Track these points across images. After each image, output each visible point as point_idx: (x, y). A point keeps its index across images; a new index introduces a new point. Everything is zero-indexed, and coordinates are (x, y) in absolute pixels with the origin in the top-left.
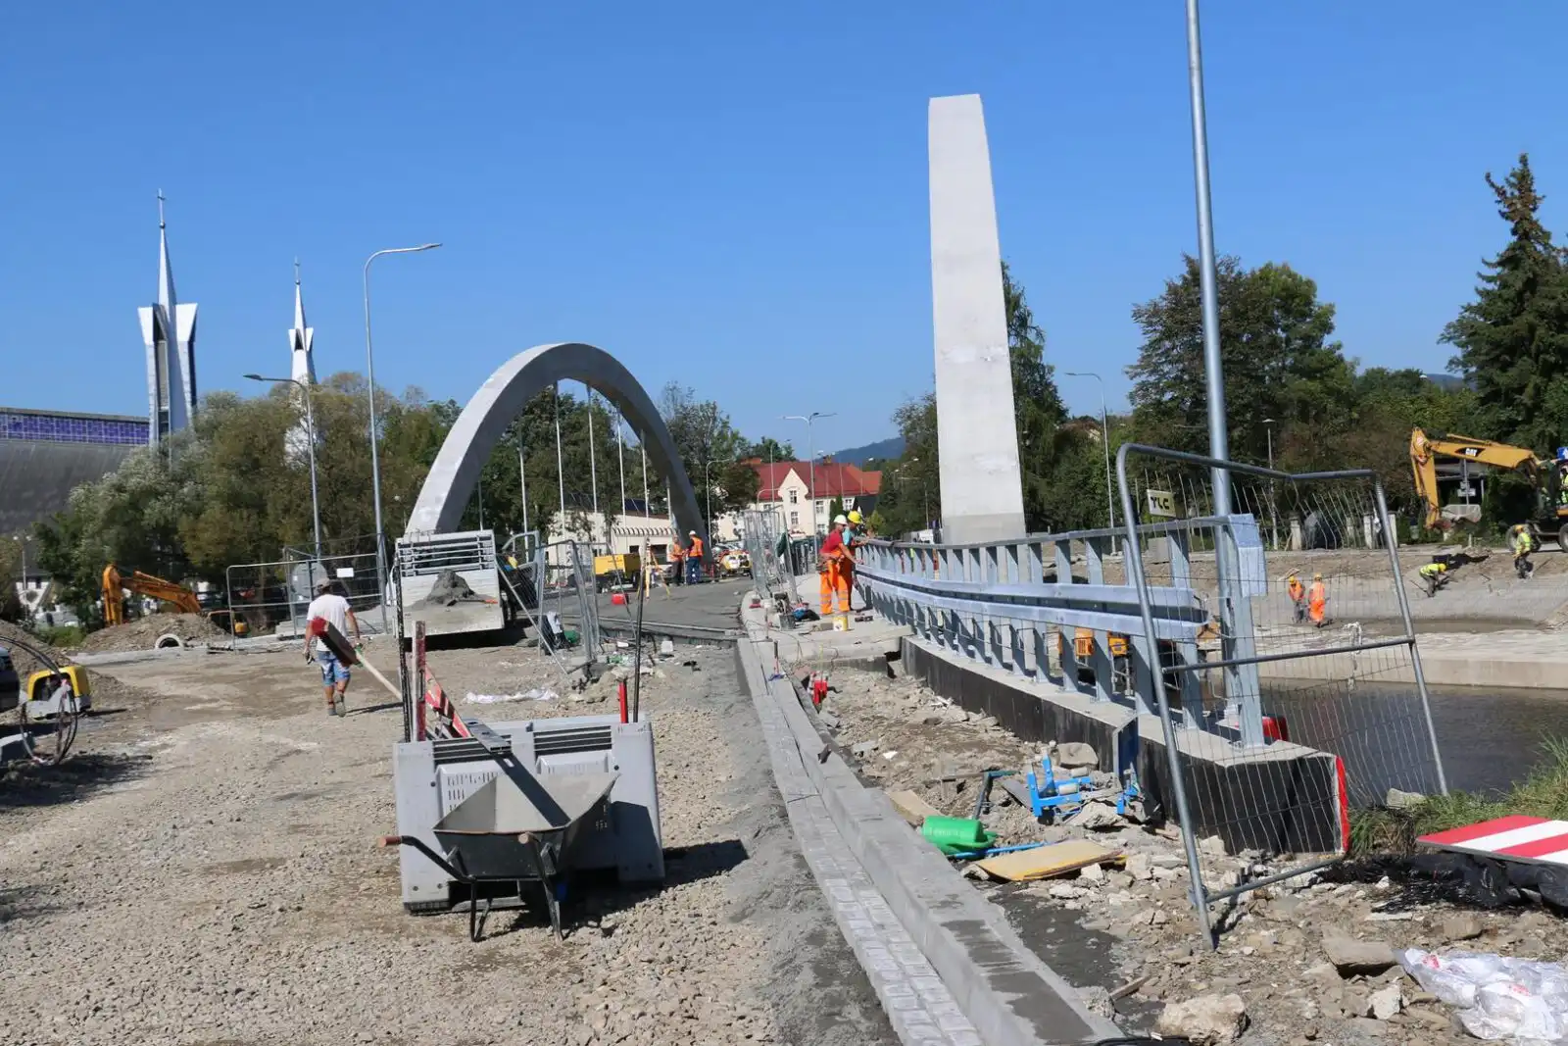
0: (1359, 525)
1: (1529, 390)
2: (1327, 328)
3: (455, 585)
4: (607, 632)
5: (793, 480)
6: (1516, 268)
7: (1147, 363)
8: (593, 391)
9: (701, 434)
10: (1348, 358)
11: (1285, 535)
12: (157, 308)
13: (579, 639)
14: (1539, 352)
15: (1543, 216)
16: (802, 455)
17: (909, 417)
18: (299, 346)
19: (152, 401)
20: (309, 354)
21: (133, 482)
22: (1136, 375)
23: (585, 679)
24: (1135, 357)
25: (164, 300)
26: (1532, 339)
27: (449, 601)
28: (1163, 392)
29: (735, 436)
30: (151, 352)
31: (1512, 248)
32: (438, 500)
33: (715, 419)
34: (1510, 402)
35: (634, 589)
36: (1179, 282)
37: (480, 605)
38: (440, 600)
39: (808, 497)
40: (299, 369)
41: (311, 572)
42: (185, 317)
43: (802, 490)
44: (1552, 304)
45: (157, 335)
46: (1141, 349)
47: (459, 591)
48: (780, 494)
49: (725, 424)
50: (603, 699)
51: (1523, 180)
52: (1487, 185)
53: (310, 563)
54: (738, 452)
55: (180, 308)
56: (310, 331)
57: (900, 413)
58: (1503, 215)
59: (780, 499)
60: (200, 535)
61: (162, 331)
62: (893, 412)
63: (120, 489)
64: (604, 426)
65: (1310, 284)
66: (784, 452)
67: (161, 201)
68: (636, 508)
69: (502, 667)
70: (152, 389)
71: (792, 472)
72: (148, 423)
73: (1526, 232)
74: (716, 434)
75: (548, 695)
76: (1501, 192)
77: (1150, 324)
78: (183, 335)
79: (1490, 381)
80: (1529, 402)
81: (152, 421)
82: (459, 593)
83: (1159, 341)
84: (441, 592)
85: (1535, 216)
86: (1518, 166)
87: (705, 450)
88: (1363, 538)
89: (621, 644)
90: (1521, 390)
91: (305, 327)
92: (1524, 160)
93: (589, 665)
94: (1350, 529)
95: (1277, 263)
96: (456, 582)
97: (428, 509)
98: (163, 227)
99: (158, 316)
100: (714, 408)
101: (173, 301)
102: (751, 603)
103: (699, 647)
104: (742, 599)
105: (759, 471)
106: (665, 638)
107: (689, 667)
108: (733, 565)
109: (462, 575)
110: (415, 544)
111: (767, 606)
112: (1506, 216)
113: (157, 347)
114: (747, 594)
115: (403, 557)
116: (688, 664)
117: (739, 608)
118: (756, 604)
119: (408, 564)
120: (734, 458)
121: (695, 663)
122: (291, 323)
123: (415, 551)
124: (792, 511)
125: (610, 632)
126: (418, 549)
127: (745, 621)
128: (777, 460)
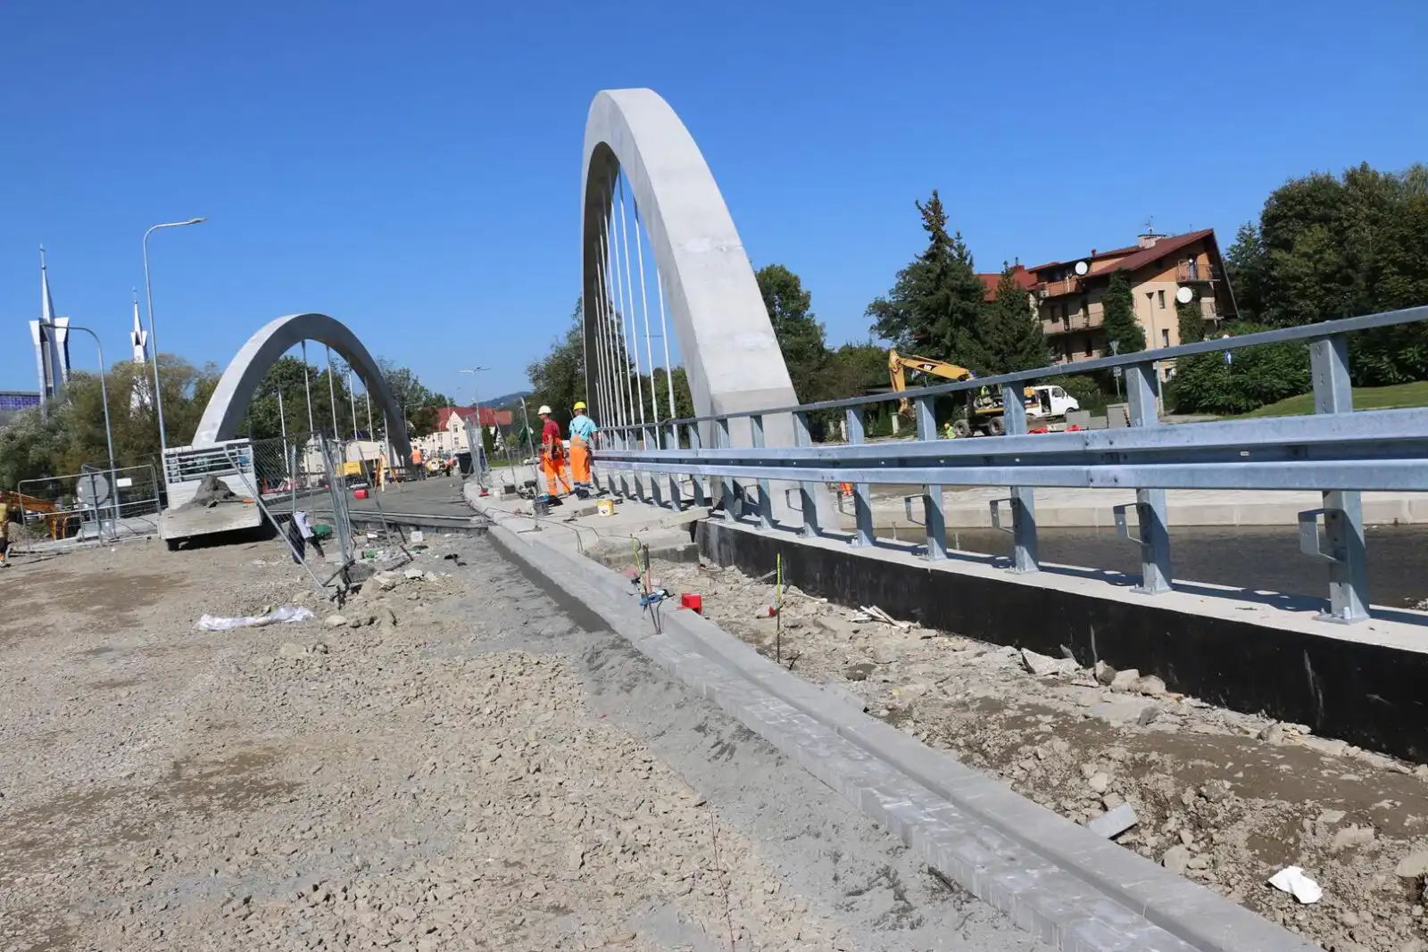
0: (837, 426)
1: (948, 336)
2: (806, 306)
3: (216, 489)
4: (358, 525)
5: (455, 418)
6: (934, 260)
8: (331, 350)
9: (400, 388)
10: (817, 324)
12: (41, 320)
13: (332, 532)
14: (952, 313)
15: (949, 229)
16: (458, 403)
18: (138, 342)
19: (41, 381)
20: (145, 348)
21: (20, 433)
23: (343, 587)
25: (46, 315)
26: (948, 304)
27: (211, 503)
29: (422, 389)
30: (39, 349)
31: (932, 247)
32: (214, 425)
33: (409, 379)
34: (937, 344)
37: (240, 506)
38: (203, 502)
39: (463, 429)
40: (139, 352)
41: (94, 483)
42: (61, 322)
43: (461, 424)
44: (958, 283)
45: (43, 338)
47: (220, 493)
48: (447, 427)
49: (416, 382)
50: (372, 621)
51: (936, 206)
52: (916, 208)
53: (92, 476)
54: (424, 399)
55: (58, 320)
56: (145, 333)
57: (529, 369)
58: (926, 227)
59: (447, 430)
60: (67, 464)
61: (46, 334)
63: (12, 437)
64: (338, 381)
65: (796, 278)
66: (448, 402)
67: (42, 253)
68: (364, 436)
69: (256, 566)
70: (41, 374)
71: (454, 414)
72: (39, 396)
73: (939, 239)
74: (410, 387)
75: (300, 614)
76: (925, 213)
78: (60, 338)
79: (923, 331)
80: (949, 344)
81: (42, 394)
82: (220, 495)
84: (206, 495)
85: (943, 228)
86: (933, 198)
87: (403, 399)
88: (841, 435)
89: (370, 536)
90: (944, 337)
91: (141, 330)
92: (935, 194)
93: (346, 568)
94: (832, 429)
95: (778, 265)
96: (217, 486)
97: (206, 432)
98: (44, 269)
99: (43, 326)
100: (408, 372)
101: (53, 316)
102: (480, 493)
103: (447, 535)
104: (462, 490)
105: (435, 412)
106: (411, 529)
107: (452, 561)
108: (435, 467)
109: (222, 479)
110: (180, 455)
111: (497, 494)
112: (927, 228)
113: (42, 346)
114: (466, 486)
115: (170, 466)
116: (449, 557)
117: (464, 497)
118: (484, 493)
119: (174, 472)
120: (422, 403)
121: (456, 556)
122: (132, 329)
123: (180, 460)
124: (455, 437)
125: (359, 525)
126: (183, 457)
127: (483, 510)
128: (446, 405)
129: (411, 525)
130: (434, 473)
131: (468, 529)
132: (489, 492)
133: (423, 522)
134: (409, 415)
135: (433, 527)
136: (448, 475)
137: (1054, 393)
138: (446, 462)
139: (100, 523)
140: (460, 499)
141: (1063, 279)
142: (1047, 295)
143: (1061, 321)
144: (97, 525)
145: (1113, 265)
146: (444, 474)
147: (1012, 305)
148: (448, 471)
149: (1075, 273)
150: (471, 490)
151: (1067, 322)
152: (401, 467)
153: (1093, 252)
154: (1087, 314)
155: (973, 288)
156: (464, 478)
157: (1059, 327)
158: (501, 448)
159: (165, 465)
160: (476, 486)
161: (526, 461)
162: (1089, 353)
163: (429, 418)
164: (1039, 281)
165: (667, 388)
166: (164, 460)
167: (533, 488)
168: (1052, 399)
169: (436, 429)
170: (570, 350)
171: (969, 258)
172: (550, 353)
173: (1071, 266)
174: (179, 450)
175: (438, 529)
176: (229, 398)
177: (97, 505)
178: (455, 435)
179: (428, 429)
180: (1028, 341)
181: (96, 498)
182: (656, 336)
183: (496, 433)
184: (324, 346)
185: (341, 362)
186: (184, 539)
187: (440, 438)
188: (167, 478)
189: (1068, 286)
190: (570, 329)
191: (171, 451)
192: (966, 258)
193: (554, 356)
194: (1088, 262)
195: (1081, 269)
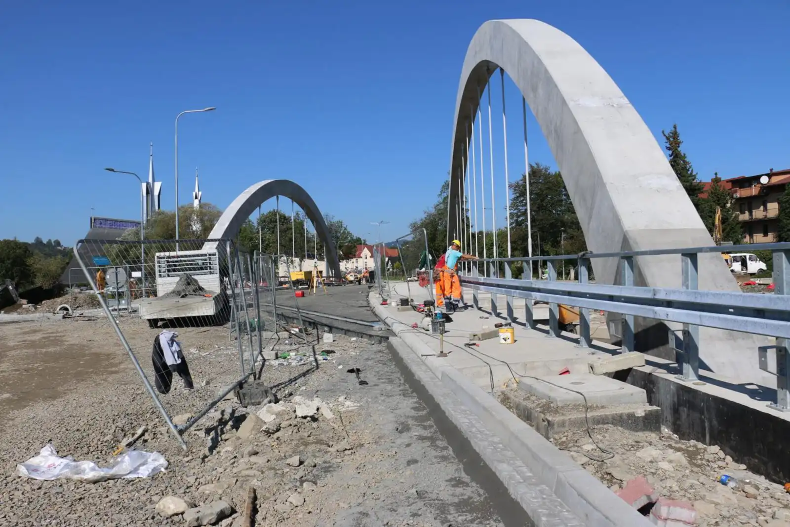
3: (189, 284)
5: (366, 252)
7: (513, 206)
9: (336, 232)
11: (568, 274)
12: (148, 183)
15: (682, 149)
16: (368, 243)
17: (414, 226)
18: (196, 198)
19: (145, 215)
20: (200, 201)
24: (509, 203)
25: (150, 180)
27: (183, 294)
28: (519, 217)
29: (349, 233)
33: (342, 227)
35: (308, 288)
37: (203, 298)
38: (178, 294)
39: (371, 257)
40: (196, 203)
41: (117, 274)
42: (157, 186)
43: (369, 254)
45: (148, 193)
48: (361, 256)
49: (345, 229)
51: (675, 135)
52: (662, 134)
53: (116, 268)
54: (349, 238)
55: (156, 183)
56: (200, 193)
61: (149, 191)
62: (409, 224)
66: (363, 242)
67: (151, 147)
68: (311, 257)
70: (145, 212)
71: (366, 249)
73: (676, 155)
74: (342, 232)
76: (668, 139)
77: (515, 190)
78: (156, 193)
81: (144, 222)
82: (192, 288)
84: (180, 288)
85: (679, 149)
86: (673, 129)
87: (338, 238)
91: (199, 191)
92: (675, 127)
96: (189, 281)
98: (151, 155)
99: (148, 186)
100: (341, 222)
101: (154, 181)
102: (381, 302)
103: (354, 339)
104: (368, 296)
105: (355, 247)
106: (326, 329)
107: (354, 374)
108: (352, 278)
109: (196, 277)
110: (169, 257)
111: (394, 304)
112: (669, 149)
113: (147, 196)
114: (371, 293)
115: (159, 266)
116: (351, 371)
117: (368, 303)
118: (384, 302)
119: (163, 270)
120: (348, 241)
121: (358, 370)
122: (194, 190)
123: (168, 262)
124: (366, 262)
125: (289, 320)
126: (169, 260)
127: (383, 317)
128: (361, 244)
129: (326, 325)
130: (351, 282)
131: (371, 336)
132: (388, 302)
133: (336, 324)
134: (340, 247)
135: (342, 329)
136: (360, 284)
137: (750, 259)
138: (359, 276)
139: (119, 301)
140: (365, 304)
141: (750, 186)
142: (738, 196)
143: (747, 213)
144: (117, 302)
145: (785, 179)
146: (357, 283)
147: (718, 201)
148: (359, 282)
149: (759, 183)
150: (374, 298)
151: (751, 214)
152: (332, 277)
153: (771, 170)
154: (766, 209)
155: (697, 188)
156: (370, 287)
157: (745, 217)
158: (391, 270)
159: (157, 265)
160: (378, 295)
161: (409, 279)
162: (766, 235)
163: (352, 250)
164: (733, 188)
165: (492, 241)
166: (156, 260)
167: (431, 307)
168: (749, 262)
169: (354, 256)
170: (435, 215)
171: (690, 170)
172: (424, 216)
173: (757, 178)
174: (167, 254)
175: (347, 332)
176: (226, 226)
177: (118, 289)
178: (366, 260)
179: (351, 256)
180: (729, 224)
181: (117, 284)
182: (488, 209)
183: (388, 261)
184: (290, 200)
185: (302, 212)
186: (162, 320)
187: (357, 262)
188: (157, 274)
189: (754, 191)
190: (436, 203)
191: (162, 254)
192: (688, 170)
193: (426, 218)
194: (770, 176)
195: (764, 180)
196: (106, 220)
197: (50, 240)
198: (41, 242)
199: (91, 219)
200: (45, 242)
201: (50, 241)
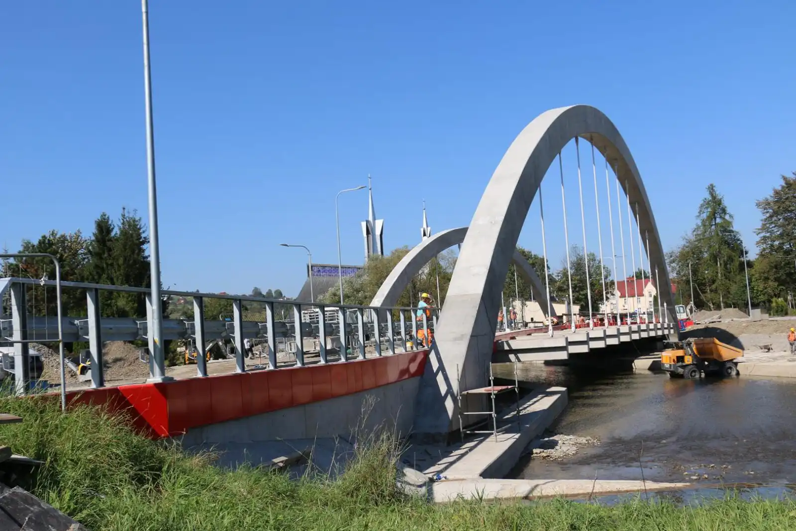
5: (650, 287)
7: (764, 228)
12: (368, 222)
18: (425, 235)
19: (366, 259)
22: (759, 233)
24: (759, 226)
25: (371, 219)
28: (774, 241)
30: (365, 239)
33: (595, 260)
36: (780, 188)
39: (620, 297)
42: (379, 224)
43: (654, 291)
45: (368, 233)
46: (762, 220)
48: (644, 293)
55: (377, 221)
56: (429, 229)
59: (643, 295)
61: (370, 231)
67: (369, 179)
74: (595, 266)
77: (765, 209)
78: (378, 233)
83: (771, 217)
91: (427, 227)
98: (370, 189)
99: (368, 225)
101: (374, 219)
113: (368, 237)
122: (422, 226)
178: (650, 300)
196: (324, 267)
197: (270, 290)
198: (260, 294)
199: (308, 266)
200: (264, 293)
201: (270, 292)
